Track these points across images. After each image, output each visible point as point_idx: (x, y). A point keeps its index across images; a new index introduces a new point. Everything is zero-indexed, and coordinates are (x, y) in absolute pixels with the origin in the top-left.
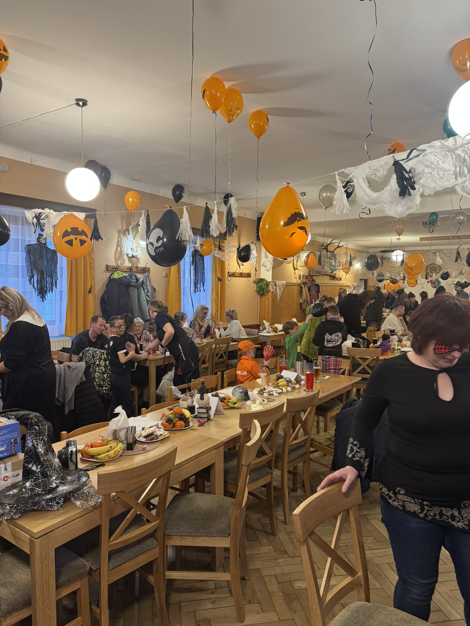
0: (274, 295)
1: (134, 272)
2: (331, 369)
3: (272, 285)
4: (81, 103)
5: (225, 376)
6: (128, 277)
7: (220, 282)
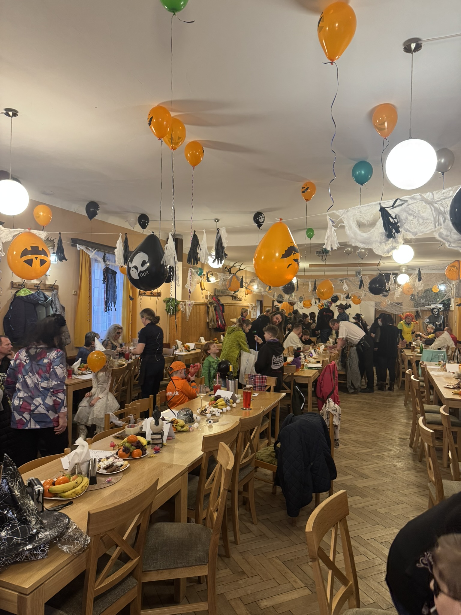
0: (184, 314)
1: (41, 289)
2: (257, 386)
3: (182, 304)
4: (11, 113)
5: (157, 398)
6: (36, 294)
7: (131, 301)
